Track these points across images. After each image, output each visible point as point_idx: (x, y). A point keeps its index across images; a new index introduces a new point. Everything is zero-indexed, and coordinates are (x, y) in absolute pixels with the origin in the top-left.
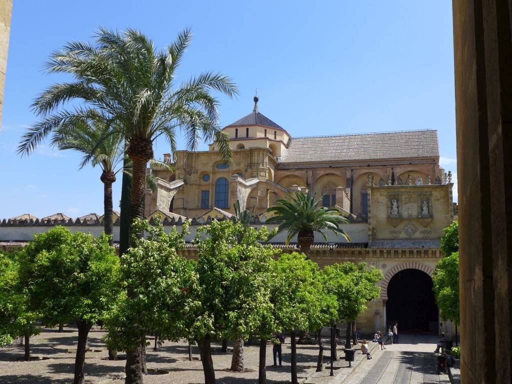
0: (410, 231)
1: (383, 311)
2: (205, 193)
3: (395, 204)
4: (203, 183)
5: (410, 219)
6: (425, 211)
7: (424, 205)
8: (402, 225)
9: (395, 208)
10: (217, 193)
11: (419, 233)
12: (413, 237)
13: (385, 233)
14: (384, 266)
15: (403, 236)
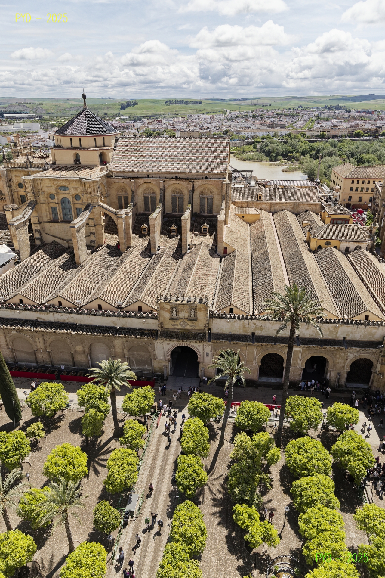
0: (183, 325)
1: (169, 365)
2: (54, 209)
3: (175, 310)
4: (51, 201)
5: (184, 318)
6: (193, 315)
7: (192, 312)
8: (179, 322)
9: (175, 313)
10: (63, 209)
11: (189, 326)
12: (186, 328)
13: (169, 325)
14: (168, 344)
15: (179, 327)
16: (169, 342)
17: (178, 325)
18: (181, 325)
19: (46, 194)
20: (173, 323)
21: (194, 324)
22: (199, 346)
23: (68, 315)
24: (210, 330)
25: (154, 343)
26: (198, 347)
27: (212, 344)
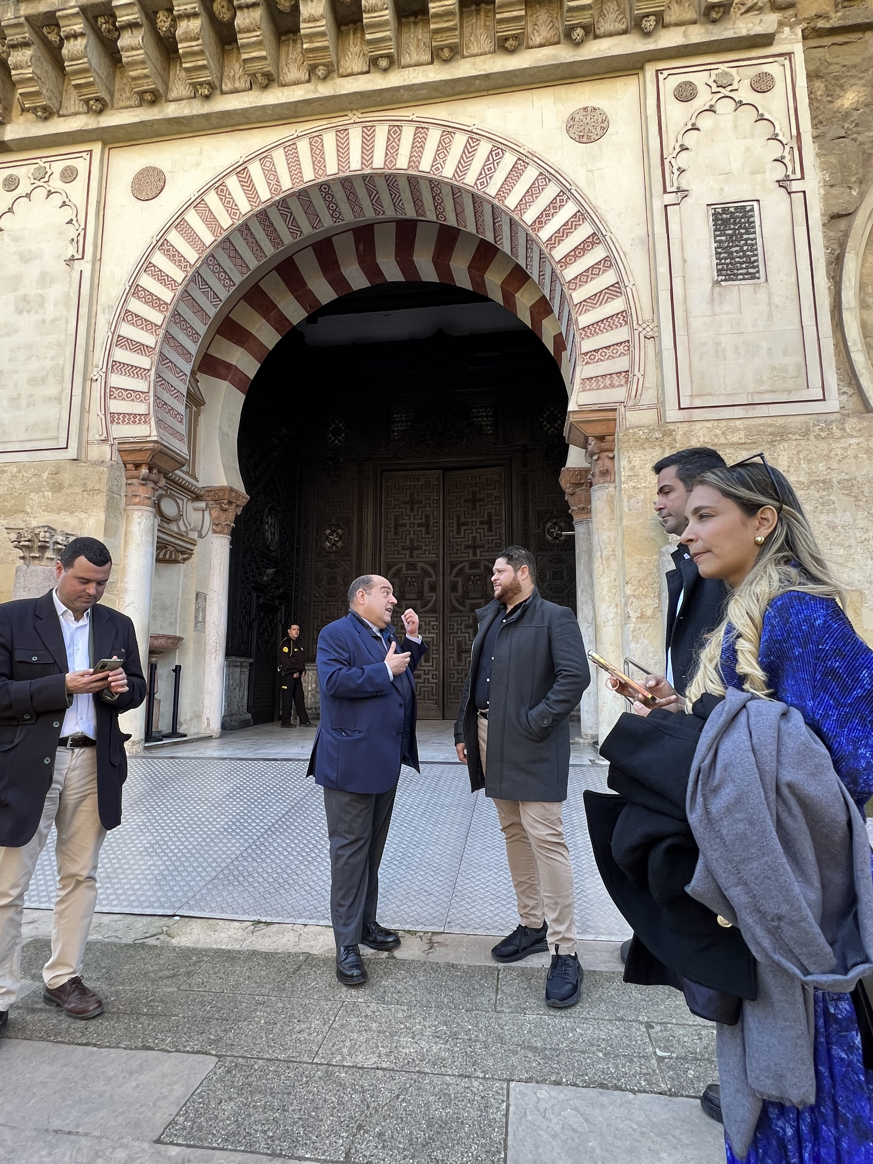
14: (148, 185)
16: (158, 154)
22: (587, 128)
26: (567, 156)
27: (798, 49)
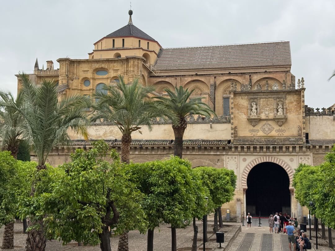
0: (267, 130)
1: (244, 199)
4: (85, 88)
5: (267, 119)
6: (280, 112)
7: (279, 107)
8: (260, 125)
9: (254, 110)
11: (275, 132)
12: (270, 135)
13: (245, 132)
14: (245, 160)
15: (261, 133)
16: (246, 157)
17: (258, 131)
18: (264, 130)
19: (80, 79)
20: (252, 128)
21: (283, 128)
22: (292, 160)
23: (106, 127)
24: (307, 135)
25: (223, 160)
26: (290, 163)
27: (312, 155)
